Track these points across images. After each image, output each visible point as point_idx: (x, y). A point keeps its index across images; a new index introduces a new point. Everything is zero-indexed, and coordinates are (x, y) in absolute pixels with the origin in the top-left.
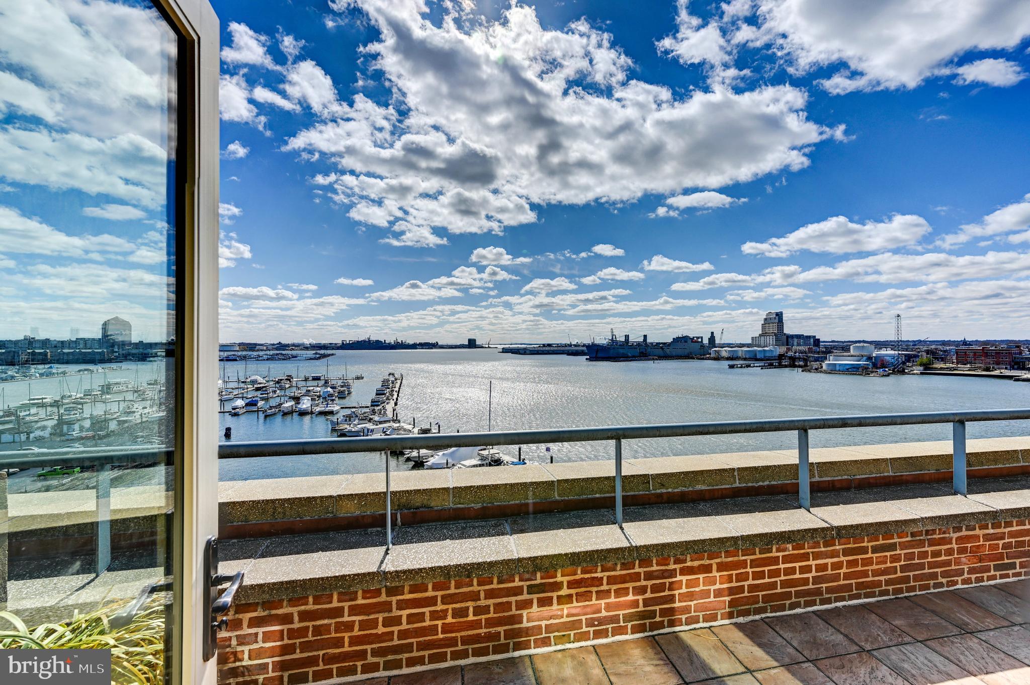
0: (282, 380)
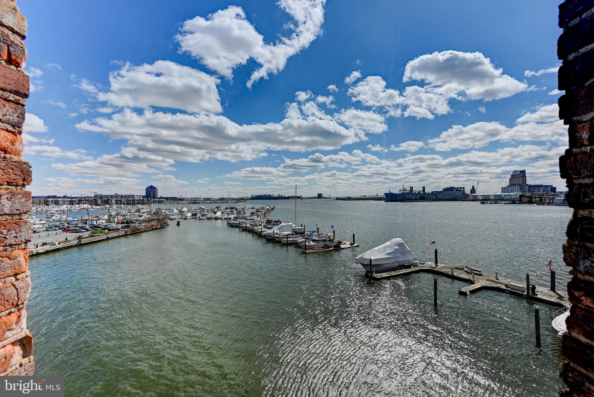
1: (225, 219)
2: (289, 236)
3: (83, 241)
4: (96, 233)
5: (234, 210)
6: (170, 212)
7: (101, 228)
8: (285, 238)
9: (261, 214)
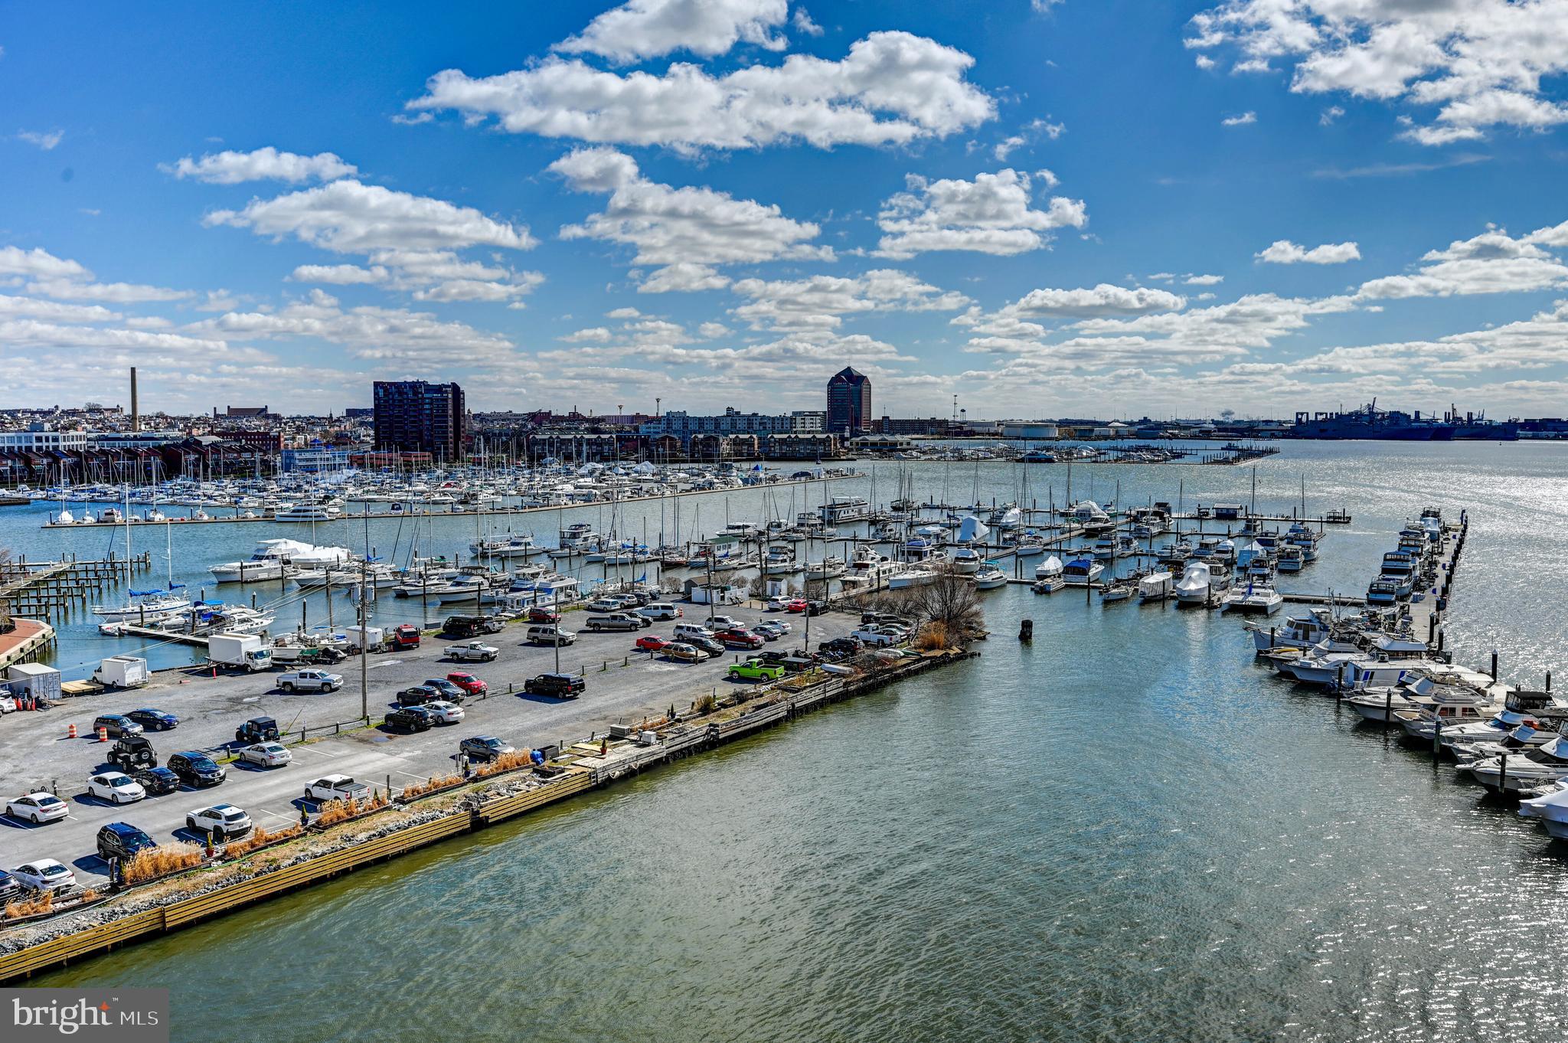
0: (1144, 514)
3: (723, 729)
7: (750, 641)
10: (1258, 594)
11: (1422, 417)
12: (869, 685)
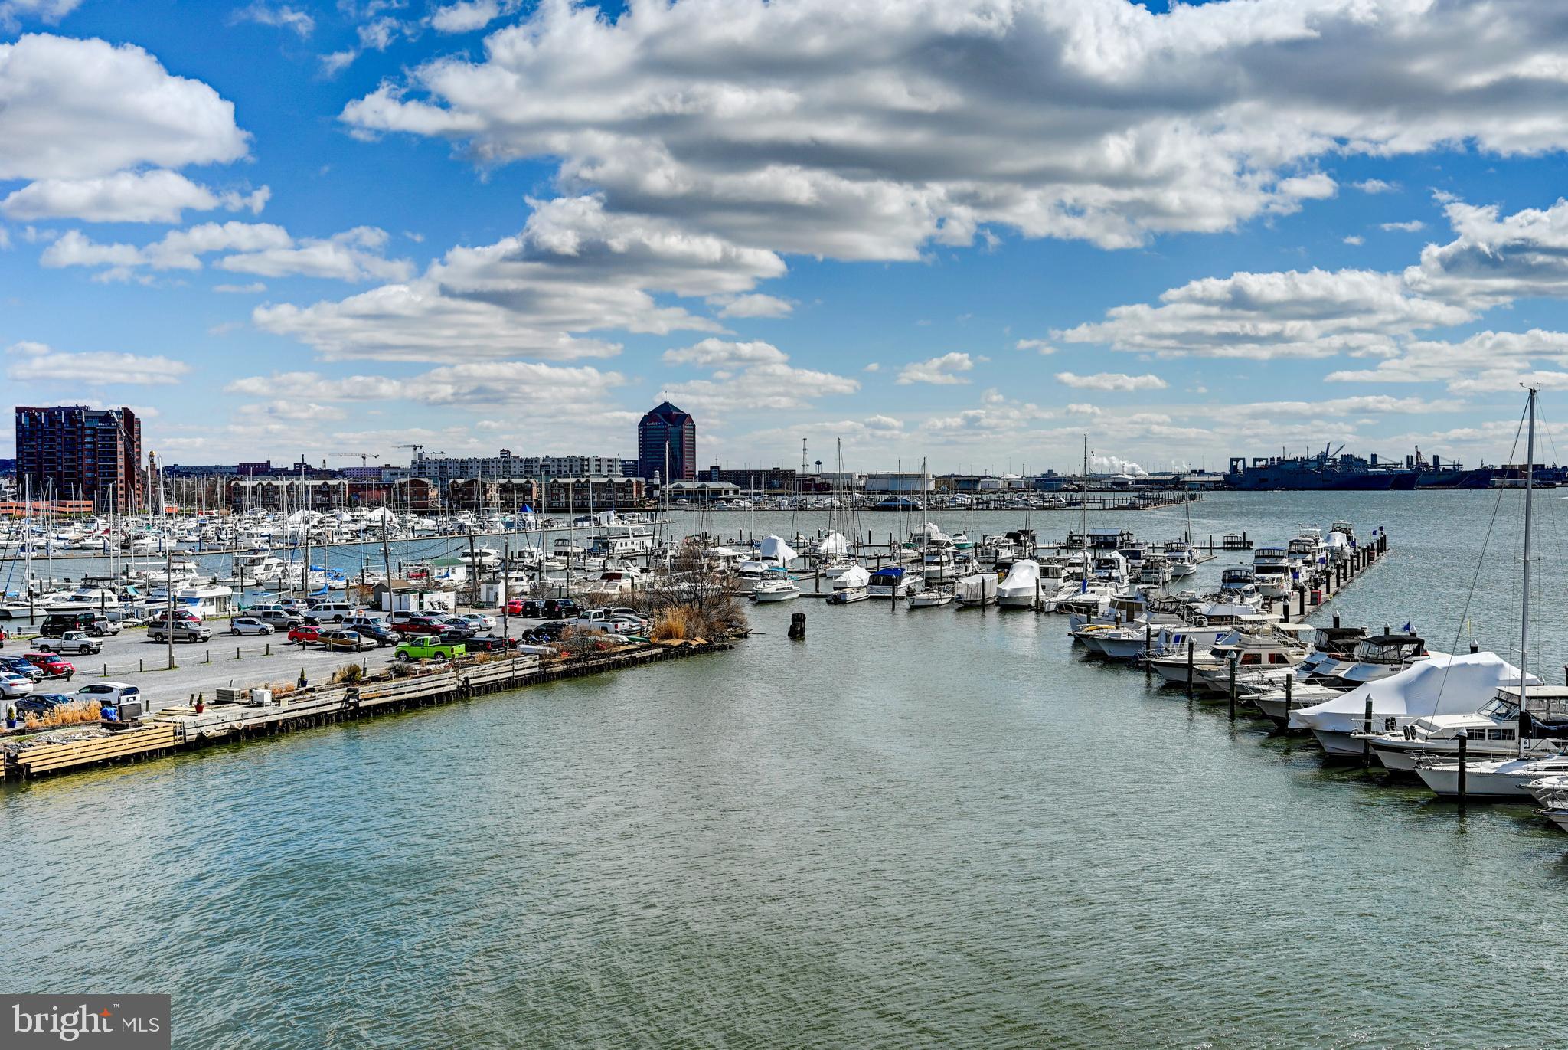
1: (1063, 609)
2: (1472, 745)
3: (369, 695)
4: (416, 660)
5: (1116, 554)
6: (755, 559)
7: (435, 631)
8: (1444, 755)
9: (1287, 588)
10: (1093, 592)
11: (1379, 461)
12: (576, 670)
